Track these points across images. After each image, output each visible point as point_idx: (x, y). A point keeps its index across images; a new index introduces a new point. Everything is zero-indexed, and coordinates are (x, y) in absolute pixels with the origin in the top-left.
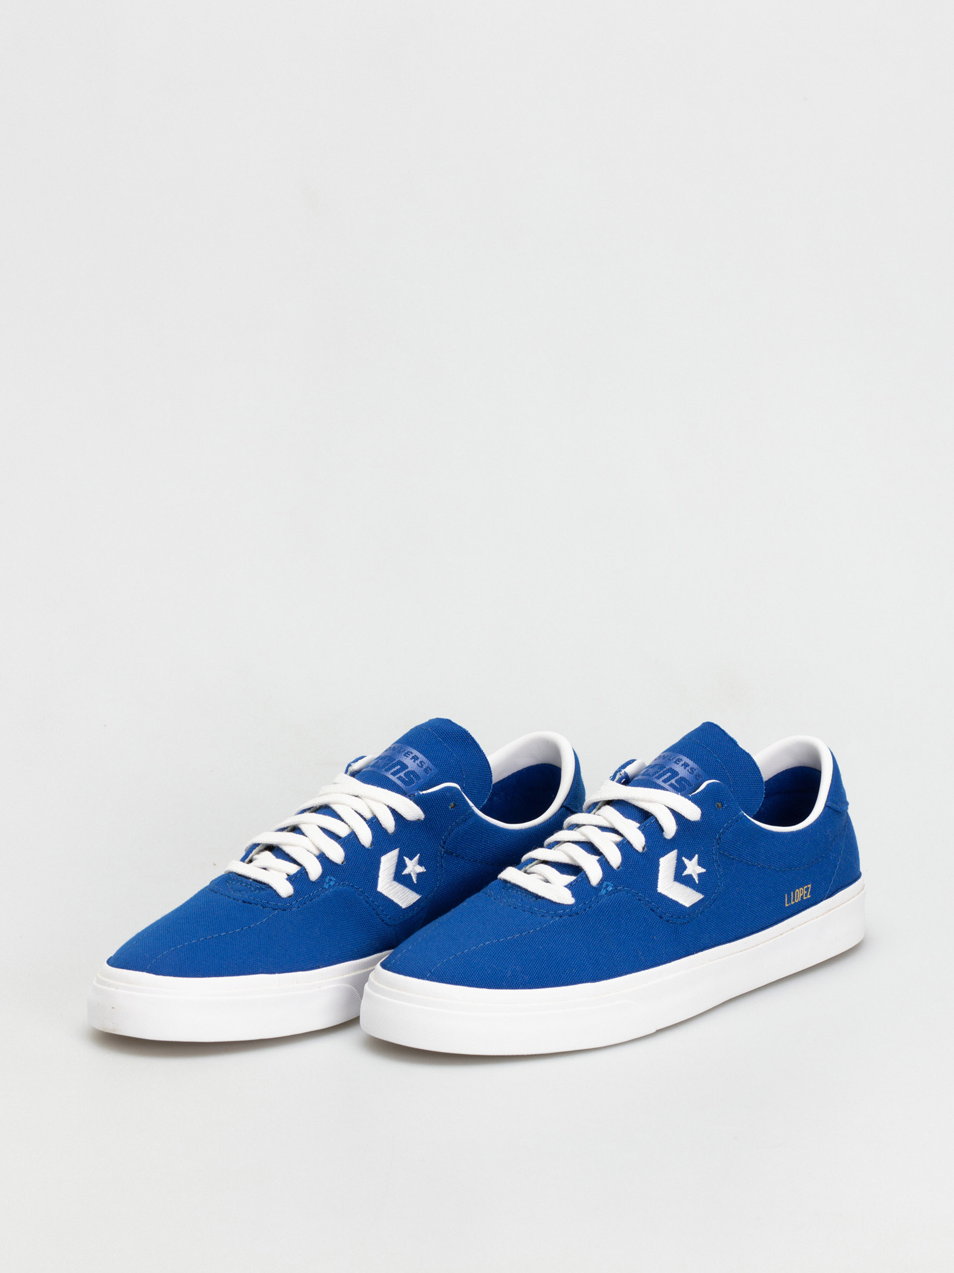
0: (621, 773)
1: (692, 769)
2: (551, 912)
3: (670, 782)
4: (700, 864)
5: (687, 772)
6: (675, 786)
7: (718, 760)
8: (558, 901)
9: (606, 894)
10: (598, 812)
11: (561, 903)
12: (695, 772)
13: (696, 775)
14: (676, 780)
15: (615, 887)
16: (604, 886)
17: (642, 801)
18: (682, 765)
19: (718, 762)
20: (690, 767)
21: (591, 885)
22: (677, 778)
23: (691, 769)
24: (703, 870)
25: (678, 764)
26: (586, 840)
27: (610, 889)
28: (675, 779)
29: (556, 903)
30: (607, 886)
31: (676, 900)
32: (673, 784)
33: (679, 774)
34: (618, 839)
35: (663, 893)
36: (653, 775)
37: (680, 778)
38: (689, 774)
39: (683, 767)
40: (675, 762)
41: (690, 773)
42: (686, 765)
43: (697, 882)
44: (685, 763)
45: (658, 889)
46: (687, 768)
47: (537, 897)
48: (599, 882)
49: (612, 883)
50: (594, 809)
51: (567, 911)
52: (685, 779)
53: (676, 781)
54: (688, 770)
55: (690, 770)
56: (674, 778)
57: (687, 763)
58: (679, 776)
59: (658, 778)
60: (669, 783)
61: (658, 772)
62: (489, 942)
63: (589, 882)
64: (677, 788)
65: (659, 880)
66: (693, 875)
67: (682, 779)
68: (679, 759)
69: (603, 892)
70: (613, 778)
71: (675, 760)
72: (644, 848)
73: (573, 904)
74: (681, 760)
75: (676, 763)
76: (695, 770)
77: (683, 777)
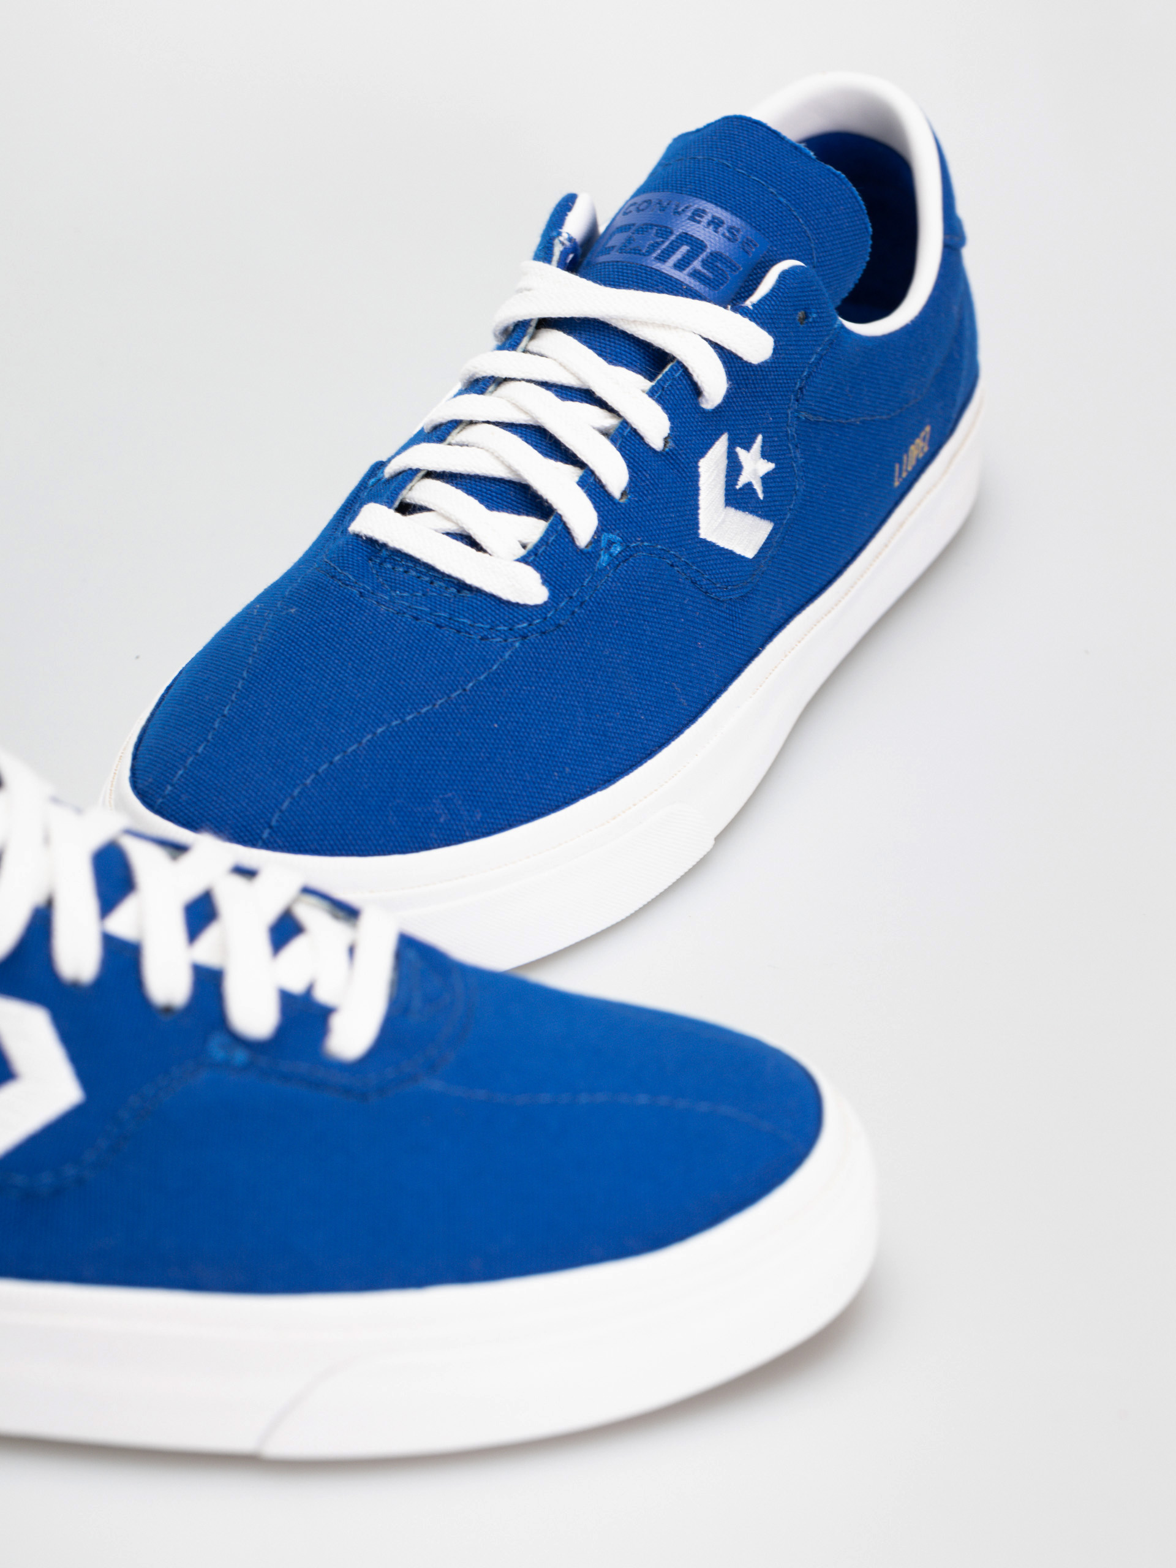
0: (561, 238)
1: (730, 229)
2: (502, 628)
3: (691, 267)
4: (765, 455)
5: (723, 240)
6: (704, 275)
7: (782, 199)
8: (514, 599)
9: (609, 565)
10: (534, 345)
11: (521, 602)
12: (739, 237)
13: (742, 243)
14: (703, 261)
15: (625, 542)
16: (603, 544)
17: (645, 323)
18: (709, 224)
19: (781, 202)
20: (725, 226)
21: (577, 547)
22: (703, 256)
23: (729, 231)
24: (771, 466)
25: (699, 222)
26: (531, 423)
27: (617, 549)
28: (700, 259)
29: (508, 603)
30: (611, 543)
31: (730, 549)
32: (699, 272)
33: (706, 246)
34: (609, 421)
35: (709, 539)
36: (649, 253)
37: (711, 254)
38: (728, 243)
39: (711, 227)
40: (692, 219)
41: (729, 239)
42: (716, 223)
43: (761, 496)
44: (714, 217)
45: (700, 531)
46: (721, 229)
47: (461, 586)
48: (593, 538)
49: (618, 535)
50: (524, 336)
51: (538, 621)
52: (721, 255)
53: (704, 263)
54: (723, 235)
55: (727, 234)
56: (698, 256)
57: (718, 218)
58: (708, 250)
59: (663, 258)
60: (688, 270)
61: (659, 244)
62: (384, 728)
63: (572, 540)
64: (708, 279)
65: (700, 511)
66: (754, 482)
67: (715, 256)
68: (697, 210)
69: (604, 558)
70: (544, 253)
71: (689, 214)
72: (666, 440)
73: (545, 603)
74: (704, 212)
75: (694, 220)
76: (738, 231)
77: (717, 253)
